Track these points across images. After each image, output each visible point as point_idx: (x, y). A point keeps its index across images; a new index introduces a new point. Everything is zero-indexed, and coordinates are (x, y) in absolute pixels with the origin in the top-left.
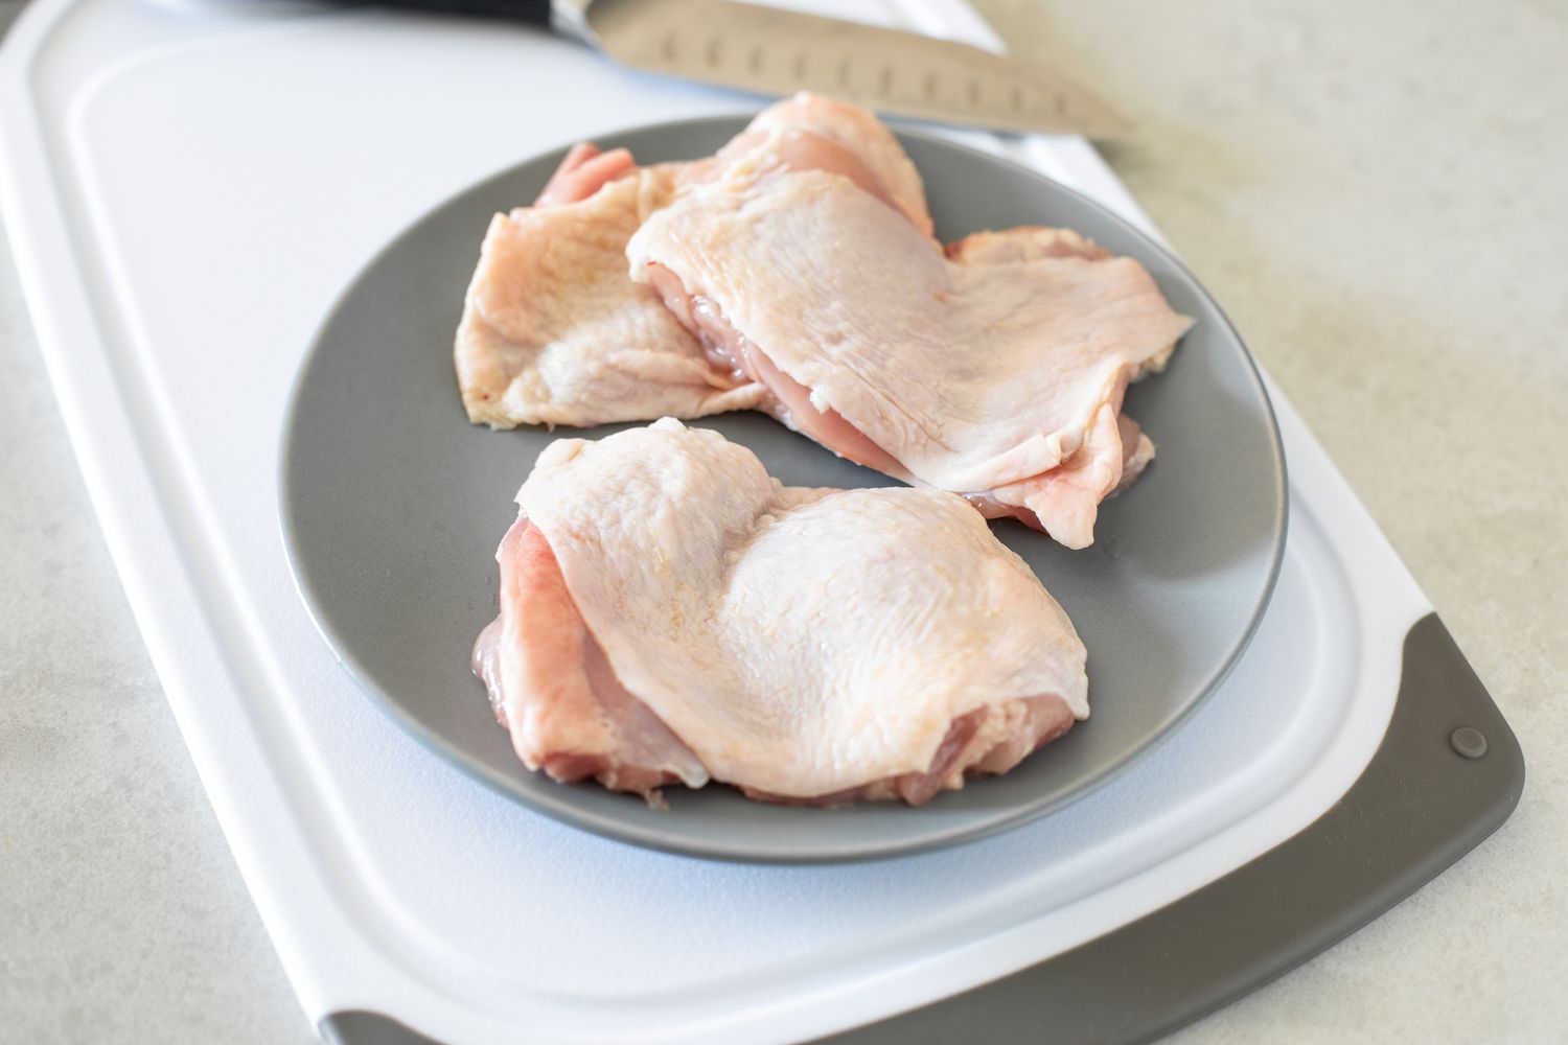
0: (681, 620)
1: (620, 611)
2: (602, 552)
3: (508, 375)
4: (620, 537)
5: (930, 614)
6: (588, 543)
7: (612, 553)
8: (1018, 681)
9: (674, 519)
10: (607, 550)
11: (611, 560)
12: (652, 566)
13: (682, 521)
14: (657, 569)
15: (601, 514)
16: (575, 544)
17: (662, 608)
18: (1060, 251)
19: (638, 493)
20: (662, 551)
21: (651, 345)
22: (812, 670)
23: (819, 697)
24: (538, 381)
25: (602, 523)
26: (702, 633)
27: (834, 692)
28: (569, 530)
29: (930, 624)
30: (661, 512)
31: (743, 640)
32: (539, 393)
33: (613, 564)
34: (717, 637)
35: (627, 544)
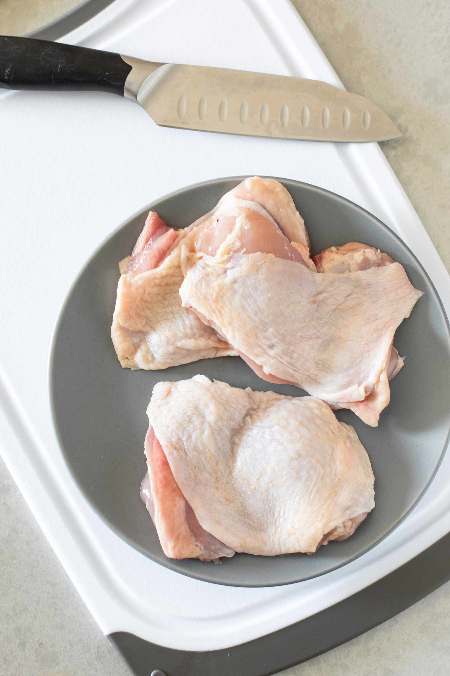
0: (219, 479)
1: (196, 481)
2: (186, 454)
3: (136, 348)
4: (192, 446)
5: (315, 484)
6: (180, 451)
7: (190, 454)
8: (348, 512)
9: (212, 433)
10: (188, 453)
11: (190, 458)
12: (206, 457)
13: (215, 432)
14: (208, 459)
15: (183, 434)
16: (175, 453)
17: (212, 475)
18: (365, 265)
19: (197, 422)
20: (209, 450)
21: (193, 336)
22: (271, 505)
23: (274, 517)
24: (148, 351)
25: (184, 439)
26: (228, 483)
27: (279, 515)
28: (172, 445)
29: (315, 489)
30: (207, 432)
31: (244, 489)
32: (150, 358)
33: (191, 460)
34: (233, 485)
35: (195, 449)
